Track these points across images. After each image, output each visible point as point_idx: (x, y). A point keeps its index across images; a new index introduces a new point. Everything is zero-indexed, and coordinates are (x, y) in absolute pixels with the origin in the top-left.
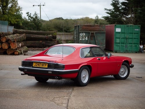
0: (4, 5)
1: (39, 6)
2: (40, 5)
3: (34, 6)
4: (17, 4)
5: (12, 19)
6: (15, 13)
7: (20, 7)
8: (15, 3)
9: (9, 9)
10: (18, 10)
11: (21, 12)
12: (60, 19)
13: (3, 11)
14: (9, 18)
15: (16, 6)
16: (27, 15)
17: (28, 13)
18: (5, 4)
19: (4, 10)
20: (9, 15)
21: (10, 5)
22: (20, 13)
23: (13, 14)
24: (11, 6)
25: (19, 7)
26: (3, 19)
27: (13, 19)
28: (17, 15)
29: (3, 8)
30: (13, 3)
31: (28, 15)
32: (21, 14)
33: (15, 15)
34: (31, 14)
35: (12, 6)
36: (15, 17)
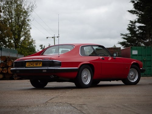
0: (16, 38)
1: (53, 38)
2: (54, 37)
3: (47, 38)
4: (30, 36)
5: (24, 52)
6: (28, 46)
7: (33, 40)
8: (28, 36)
9: (21, 43)
10: (31, 43)
11: (34, 44)
14: (21, 52)
15: (29, 39)
16: (41, 47)
17: (42, 45)
19: (16, 44)
20: (22, 48)
21: (22, 38)
22: (33, 46)
23: (26, 47)
24: (23, 39)
25: (32, 39)
27: (26, 53)
28: (31, 48)
30: (25, 36)
31: (41, 48)
32: (34, 47)
34: (44, 46)
35: (25, 39)
36: (28, 50)
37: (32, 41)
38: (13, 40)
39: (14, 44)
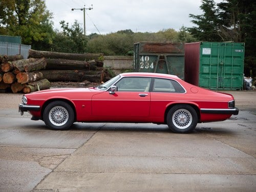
0: (21, 9)
1: (82, 10)
2: (84, 9)
3: (73, 10)
4: (45, 6)
5: (34, 33)
6: (41, 23)
7: (50, 12)
8: (41, 5)
9: (30, 16)
10: (45, 18)
11: (50, 20)
12: (128, 32)
13: (19, 19)
14: (29, 31)
15: (42, 11)
16: (62, 25)
17: (64, 22)
18: (22, 7)
19: (21, 18)
20: (30, 26)
21: (31, 9)
22: (49, 22)
23: (36, 24)
24: (33, 11)
25: (48, 11)
26: (20, 33)
27: (37, 33)
28: (44, 27)
29: (20, 15)
30: (37, 6)
31: (62, 27)
32: (50, 24)
33: (40, 25)
34: (68, 23)
35: (35, 10)
36: (40, 30)
37: (48, 14)
38: (16, 11)
39: (17, 17)
